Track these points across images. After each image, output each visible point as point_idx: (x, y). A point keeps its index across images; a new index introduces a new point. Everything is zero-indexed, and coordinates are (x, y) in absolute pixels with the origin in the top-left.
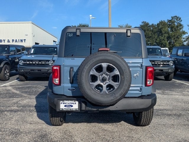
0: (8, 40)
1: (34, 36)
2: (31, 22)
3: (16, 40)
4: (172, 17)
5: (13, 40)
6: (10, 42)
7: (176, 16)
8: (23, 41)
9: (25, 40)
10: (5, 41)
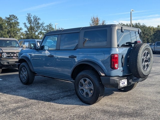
4: (10, 15)
7: (13, 15)
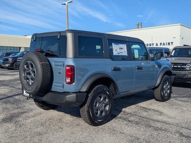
0: (157, 44)
1: (182, 39)
2: (180, 24)
3: (164, 43)
5: (161, 44)
6: (158, 45)
8: (171, 44)
9: (172, 43)
10: (154, 45)
